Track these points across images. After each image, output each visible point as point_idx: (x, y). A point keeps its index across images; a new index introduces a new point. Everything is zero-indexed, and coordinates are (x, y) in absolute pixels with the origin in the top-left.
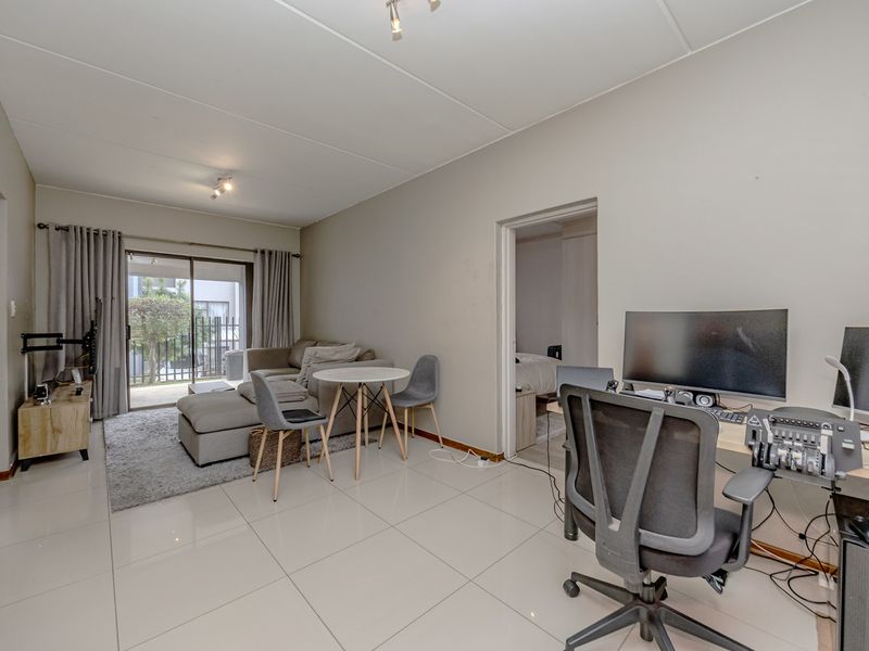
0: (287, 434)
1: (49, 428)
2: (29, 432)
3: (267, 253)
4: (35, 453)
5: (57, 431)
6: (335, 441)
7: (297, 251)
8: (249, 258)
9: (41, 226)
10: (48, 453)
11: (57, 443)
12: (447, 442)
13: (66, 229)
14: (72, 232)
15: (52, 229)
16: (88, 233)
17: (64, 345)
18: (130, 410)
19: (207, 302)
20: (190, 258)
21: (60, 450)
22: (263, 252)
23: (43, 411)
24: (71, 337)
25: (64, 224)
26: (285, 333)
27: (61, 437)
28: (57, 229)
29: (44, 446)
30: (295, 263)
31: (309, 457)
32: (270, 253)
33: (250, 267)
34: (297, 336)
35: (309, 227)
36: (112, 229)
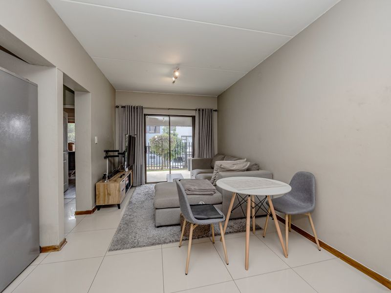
0: (195, 226)
1: (106, 193)
2: (99, 194)
3: (201, 110)
4: (102, 203)
5: (109, 194)
6: (232, 223)
7: (216, 108)
8: (193, 113)
9: (117, 107)
10: (106, 204)
11: (109, 199)
12: (322, 244)
13: (124, 107)
14: (126, 108)
15: (120, 107)
16: (132, 108)
18: (146, 183)
19: (187, 136)
20: (169, 116)
21: (110, 203)
22: (199, 110)
23: (104, 185)
25: (124, 105)
26: (210, 151)
27: (110, 197)
29: (105, 200)
30: (215, 114)
31: (213, 235)
32: (203, 110)
33: (194, 117)
34: (216, 152)
35: (221, 94)
36: (139, 105)
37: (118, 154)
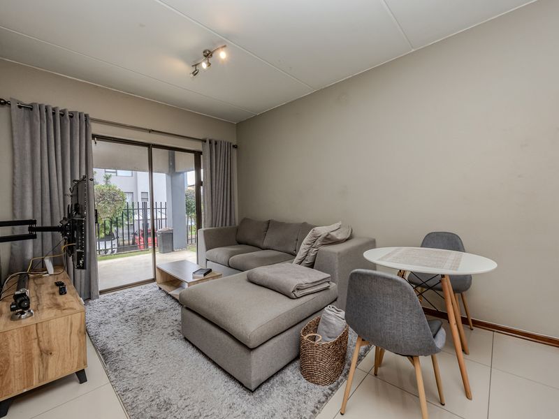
1: (36, 352)
5: (45, 353)
7: (234, 141)
8: (197, 146)
10: (36, 384)
11: (47, 368)
13: (30, 108)
14: (36, 110)
15: (14, 106)
16: (54, 114)
17: (39, 234)
20: (149, 145)
21: (51, 377)
22: (210, 141)
23: (26, 328)
24: (48, 224)
25: (28, 102)
26: (229, 214)
27: (52, 360)
28: (20, 107)
29: (29, 376)
30: (234, 153)
32: (216, 143)
33: (198, 154)
34: (236, 217)
36: (79, 111)
37: (30, 229)
